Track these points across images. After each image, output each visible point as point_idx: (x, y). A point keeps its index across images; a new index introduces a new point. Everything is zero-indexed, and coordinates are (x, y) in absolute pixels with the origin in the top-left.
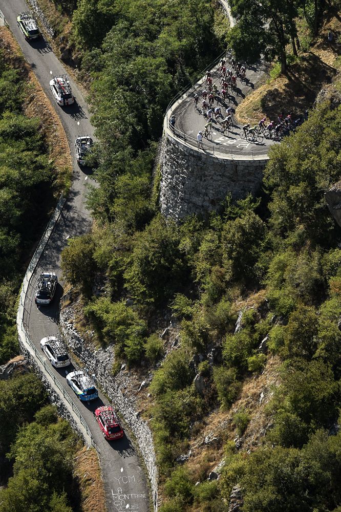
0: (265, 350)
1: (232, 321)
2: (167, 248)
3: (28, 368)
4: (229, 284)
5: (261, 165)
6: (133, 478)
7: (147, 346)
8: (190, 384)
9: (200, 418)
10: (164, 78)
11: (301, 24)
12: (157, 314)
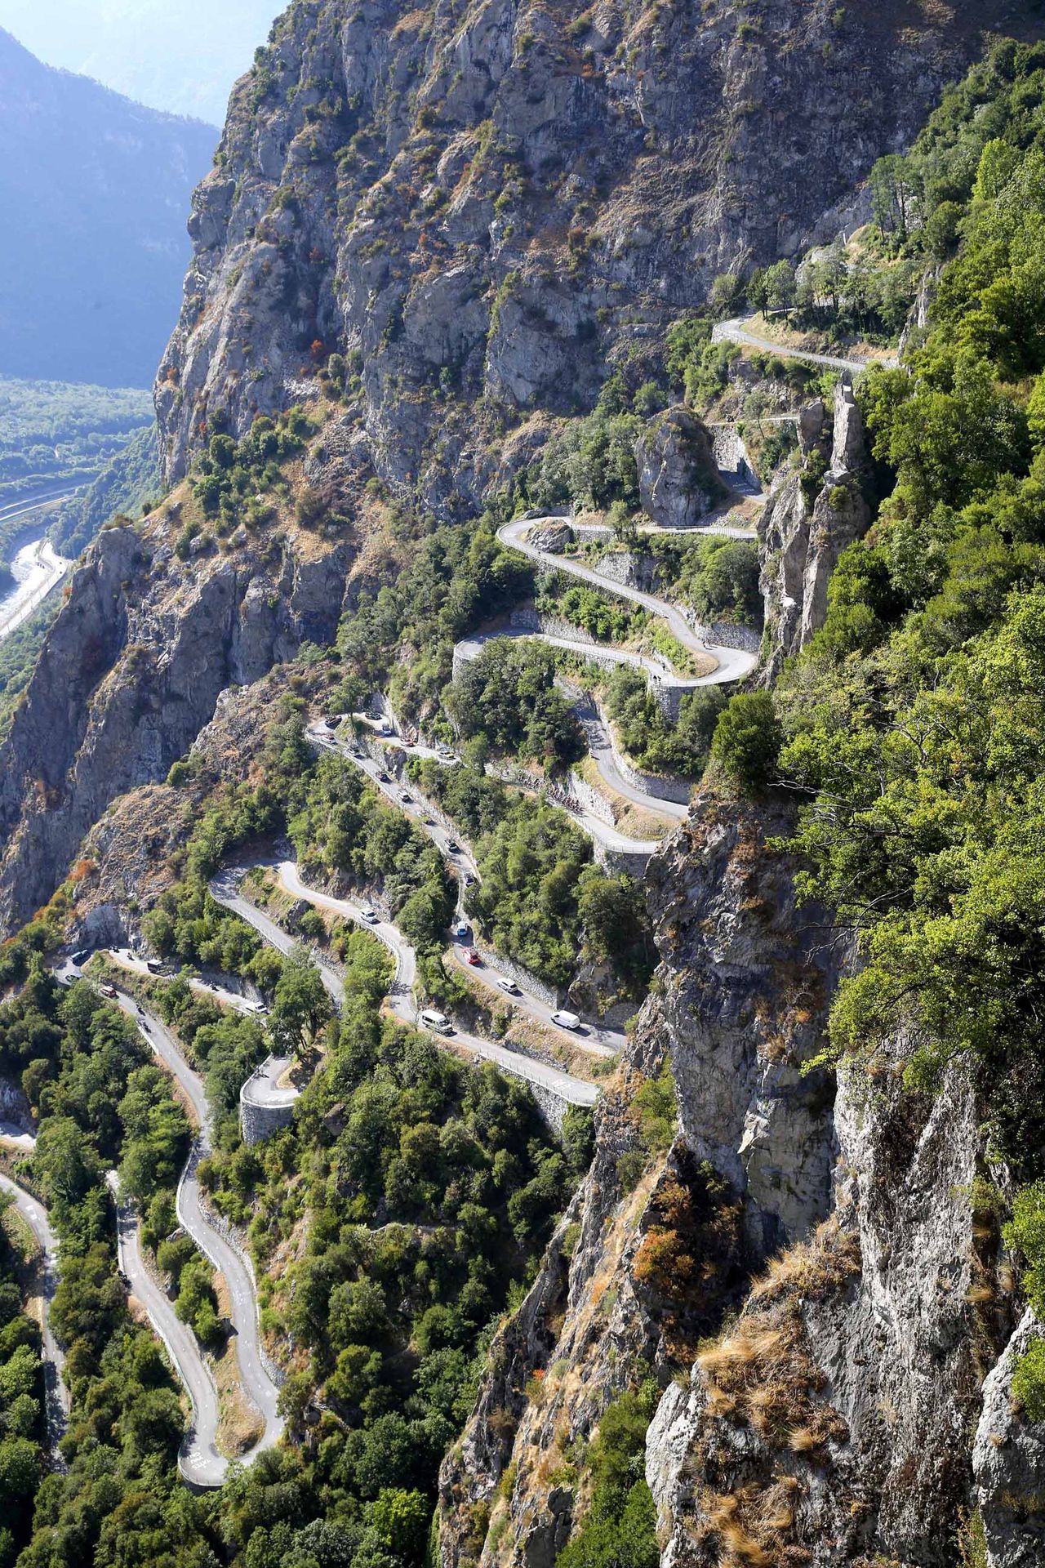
0: (304, 1206)
1: (286, 1193)
2: (249, 1159)
3: (185, 1234)
4: (282, 1173)
5: (291, 1109)
7: (244, 1213)
8: (267, 1230)
9: (274, 1247)
10: (239, 1071)
11: (306, 1034)
12: (248, 1195)
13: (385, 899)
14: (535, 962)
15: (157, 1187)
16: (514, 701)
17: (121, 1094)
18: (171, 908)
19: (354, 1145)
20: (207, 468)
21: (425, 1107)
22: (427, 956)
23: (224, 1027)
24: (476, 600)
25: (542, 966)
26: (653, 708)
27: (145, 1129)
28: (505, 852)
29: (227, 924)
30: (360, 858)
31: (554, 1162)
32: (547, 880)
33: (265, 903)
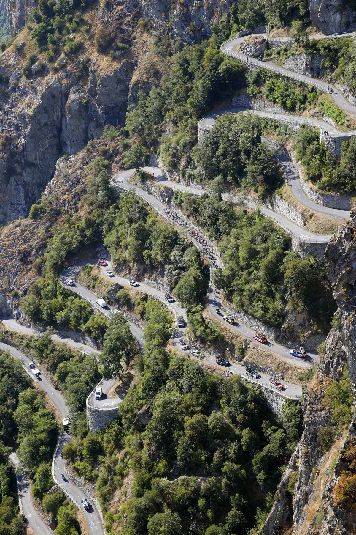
0: (128, 468)
1: (117, 461)
2: (94, 442)
3: (58, 489)
4: (114, 449)
5: (117, 410)
6: (96, 518)
7: (93, 474)
8: (107, 483)
9: (112, 494)
10: (85, 388)
11: (123, 364)
12: (95, 463)
13: (166, 280)
14: (260, 313)
15: (40, 462)
16: (238, 153)
17: (15, 407)
18: (38, 293)
19: (156, 430)
20: (38, 19)
21: (198, 405)
22: (194, 313)
23: (74, 363)
24: (210, 92)
25: (264, 315)
26: (324, 151)
27: (30, 427)
28: (237, 247)
29: (72, 300)
30: (149, 256)
31: (279, 434)
32: (264, 262)
33: (94, 287)
